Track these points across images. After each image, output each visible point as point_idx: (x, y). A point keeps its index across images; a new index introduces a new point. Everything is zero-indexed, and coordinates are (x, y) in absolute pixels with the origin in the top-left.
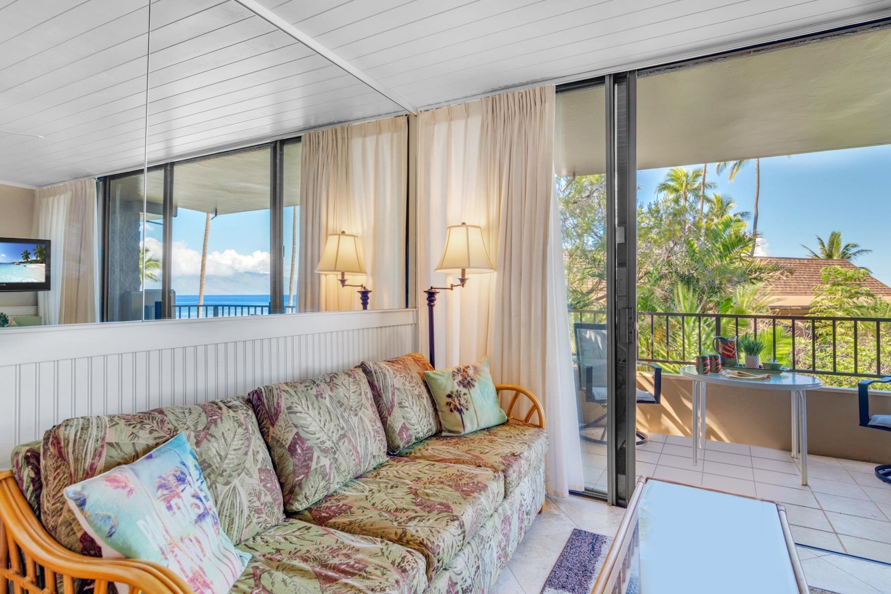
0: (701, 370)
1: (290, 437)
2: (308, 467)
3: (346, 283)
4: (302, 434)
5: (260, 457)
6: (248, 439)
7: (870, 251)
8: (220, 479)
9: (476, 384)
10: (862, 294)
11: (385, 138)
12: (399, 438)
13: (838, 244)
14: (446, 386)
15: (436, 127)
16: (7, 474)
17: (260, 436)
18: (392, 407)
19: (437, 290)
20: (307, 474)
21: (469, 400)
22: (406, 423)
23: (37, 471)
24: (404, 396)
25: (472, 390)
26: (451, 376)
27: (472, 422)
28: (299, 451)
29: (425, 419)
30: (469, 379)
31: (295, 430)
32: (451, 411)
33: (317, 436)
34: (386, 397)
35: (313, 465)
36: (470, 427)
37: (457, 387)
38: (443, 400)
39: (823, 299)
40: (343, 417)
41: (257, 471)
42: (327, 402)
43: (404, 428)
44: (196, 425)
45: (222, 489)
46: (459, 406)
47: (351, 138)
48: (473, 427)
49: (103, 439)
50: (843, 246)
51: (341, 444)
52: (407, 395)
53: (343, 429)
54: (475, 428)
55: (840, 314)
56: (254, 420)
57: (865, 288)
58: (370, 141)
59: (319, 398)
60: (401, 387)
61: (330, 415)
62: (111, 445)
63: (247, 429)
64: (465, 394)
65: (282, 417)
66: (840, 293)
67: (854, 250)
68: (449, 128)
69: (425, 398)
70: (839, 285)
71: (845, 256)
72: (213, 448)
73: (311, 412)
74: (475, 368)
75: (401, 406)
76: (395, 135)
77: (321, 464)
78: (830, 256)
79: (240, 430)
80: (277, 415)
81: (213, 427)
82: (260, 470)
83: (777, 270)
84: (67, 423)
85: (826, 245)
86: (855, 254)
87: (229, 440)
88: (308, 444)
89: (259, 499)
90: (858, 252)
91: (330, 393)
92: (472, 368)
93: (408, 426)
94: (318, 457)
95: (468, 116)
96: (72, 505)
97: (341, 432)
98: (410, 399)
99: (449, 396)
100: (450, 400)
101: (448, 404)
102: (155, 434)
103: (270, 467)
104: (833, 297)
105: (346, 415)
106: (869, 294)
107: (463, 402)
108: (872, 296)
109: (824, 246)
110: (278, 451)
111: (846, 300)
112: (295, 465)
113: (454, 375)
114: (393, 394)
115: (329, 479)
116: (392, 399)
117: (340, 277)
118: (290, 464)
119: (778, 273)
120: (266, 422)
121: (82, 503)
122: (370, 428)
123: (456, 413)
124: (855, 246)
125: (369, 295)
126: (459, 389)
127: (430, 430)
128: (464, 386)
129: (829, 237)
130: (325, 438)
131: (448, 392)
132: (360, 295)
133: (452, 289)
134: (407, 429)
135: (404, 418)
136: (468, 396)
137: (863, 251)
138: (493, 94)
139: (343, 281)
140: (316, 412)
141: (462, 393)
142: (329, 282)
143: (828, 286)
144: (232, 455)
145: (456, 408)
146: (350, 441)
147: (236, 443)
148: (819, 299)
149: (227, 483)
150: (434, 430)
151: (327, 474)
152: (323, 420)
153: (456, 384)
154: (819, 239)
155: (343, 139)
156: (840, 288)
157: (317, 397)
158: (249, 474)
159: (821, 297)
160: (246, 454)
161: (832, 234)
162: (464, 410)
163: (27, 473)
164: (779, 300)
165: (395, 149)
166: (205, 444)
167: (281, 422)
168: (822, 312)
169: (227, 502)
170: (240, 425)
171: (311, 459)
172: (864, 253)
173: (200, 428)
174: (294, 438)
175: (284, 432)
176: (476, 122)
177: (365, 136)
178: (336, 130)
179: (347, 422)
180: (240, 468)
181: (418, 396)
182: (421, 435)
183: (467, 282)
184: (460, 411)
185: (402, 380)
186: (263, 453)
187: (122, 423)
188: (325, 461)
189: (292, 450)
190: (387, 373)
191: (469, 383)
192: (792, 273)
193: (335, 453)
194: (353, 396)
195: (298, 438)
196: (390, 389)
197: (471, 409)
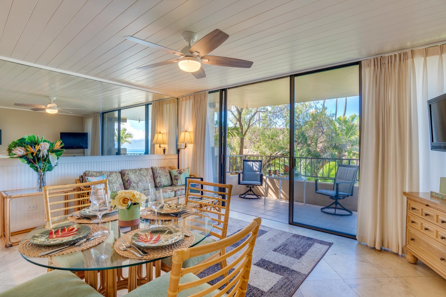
1: (127, 179)
2: (130, 185)
3: (161, 147)
4: (130, 179)
5: (120, 182)
6: (118, 178)
8: (111, 183)
9: (183, 174)
11: (172, 105)
12: (158, 184)
14: (175, 174)
15: (183, 102)
16: (79, 179)
17: (121, 178)
18: (157, 177)
19: (180, 149)
20: (130, 186)
22: (160, 181)
23: (83, 178)
24: (161, 175)
25: (181, 175)
27: (180, 182)
28: (129, 182)
29: (167, 181)
30: (181, 172)
31: (128, 178)
32: (175, 180)
33: (133, 180)
34: (156, 175)
35: (131, 185)
36: (179, 184)
37: (177, 174)
38: (173, 177)
40: (141, 177)
41: (119, 184)
42: (137, 174)
43: (160, 182)
44: (107, 174)
45: (111, 185)
47: (164, 104)
48: (180, 184)
49: (92, 174)
51: (139, 182)
52: (162, 175)
53: (140, 179)
54: (181, 184)
56: (120, 175)
58: (168, 105)
59: (136, 173)
60: (161, 173)
61: (137, 176)
62: (93, 175)
63: (118, 176)
64: (179, 176)
65: (126, 175)
68: (186, 102)
69: (168, 176)
72: (110, 178)
73: (133, 175)
74: (184, 170)
75: (160, 177)
76: (174, 104)
77: (134, 185)
79: (116, 176)
80: (125, 175)
81: (111, 175)
82: (120, 184)
84: (87, 171)
87: (114, 178)
88: (131, 181)
89: (119, 189)
91: (139, 172)
92: (183, 169)
93: (161, 182)
94: (133, 184)
95: (190, 100)
96: (86, 179)
97: (139, 180)
98: (163, 176)
99: (175, 176)
100: (175, 177)
101: (174, 178)
102: (100, 174)
103: (122, 184)
105: (142, 177)
107: (178, 178)
110: (124, 181)
112: (128, 184)
113: (177, 171)
114: (158, 174)
115: (135, 188)
116: (158, 175)
117: (159, 145)
118: (126, 184)
120: (123, 176)
121: (87, 179)
122: (149, 180)
123: (176, 180)
125: (166, 150)
126: (178, 174)
127: (169, 184)
128: (179, 174)
130: (135, 180)
132: (163, 150)
133: (185, 149)
134: (160, 183)
135: (160, 180)
136: (180, 176)
138: (194, 93)
139: (160, 147)
140: (134, 175)
142: (157, 146)
144: (114, 180)
145: (176, 179)
146: (142, 182)
147: (115, 178)
149: (112, 184)
150: (170, 184)
151: (134, 187)
152: (135, 177)
153: (177, 173)
155: (161, 105)
157: (135, 172)
158: (117, 184)
160: (117, 180)
162: (178, 180)
163: (81, 179)
165: (174, 108)
166: (109, 177)
167: (125, 176)
169: (112, 188)
170: (117, 175)
171: (131, 184)
173: (108, 175)
174: (128, 179)
175: (126, 178)
176: (192, 101)
177: (167, 104)
178: (160, 102)
179: (142, 178)
180: (115, 183)
181: (166, 176)
182: (165, 185)
183: (187, 147)
184: (177, 180)
185: (161, 171)
186: (121, 181)
187: (95, 172)
188: (135, 185)
189: (127, 181)
190: (157, 169)
193: (137, 184)
194: (145, 173)
195: (128, 180)
196: (157, 173)
197: (180, 179)
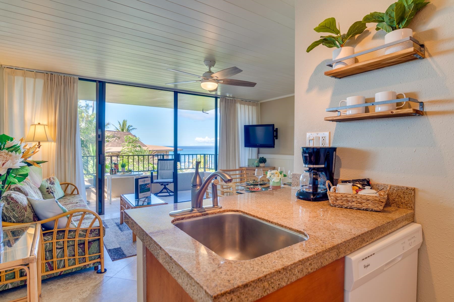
0: (112, 173)
7: (136, 129)
9: (55, 183)
10: (138, 146)
13: (126, 125)
14: (45, 186)
21: (55, 189)
25: (55, 185)
26: (46, 182)
27: (57, 196)
30: (52, 182)
32: (49, 193)
37: (49, 185)
38: (45, 190)
39: (125, 149)
46: (52, 191)
50: (127, 126)
55: (131, 154)
57: (138, 144)
64: (53, 187)
66: (131, 146)
67: (131, 128)
70: (130, 143)
71: (128, 130)
74: (53, 178)
78: (123, 130)
83: (114, 137)
85: (121, 124)
86: (131, 130)
90: (133, 129)
99: (48, 188)
100: (48, 190)
104: (128, 147)
106: (140, 147)
107: (53, 190)
108: (141, 147)
109: (121, 126)
111: (133, 149)
113: (47, 181)
119: (115, 139)
123: (51, 194)
124: (131, 126)
128: (52, 185)
129: (122, 122)
131: (47, 187)
137: (134, 128)
141: (52, 187)
143: (127, 143)
145: (51, 192)
148: (123, 149)
154: (119, 122)
156: (131, 144)
159: (125, 148)
161: (124, 121)
162: (54, 192)
164: (110, 149)
168: (125, 153)
172: (134, 129)
184: (52, 193)
191: (53, 183)
192: (119, 138)
197: (56, 192)
